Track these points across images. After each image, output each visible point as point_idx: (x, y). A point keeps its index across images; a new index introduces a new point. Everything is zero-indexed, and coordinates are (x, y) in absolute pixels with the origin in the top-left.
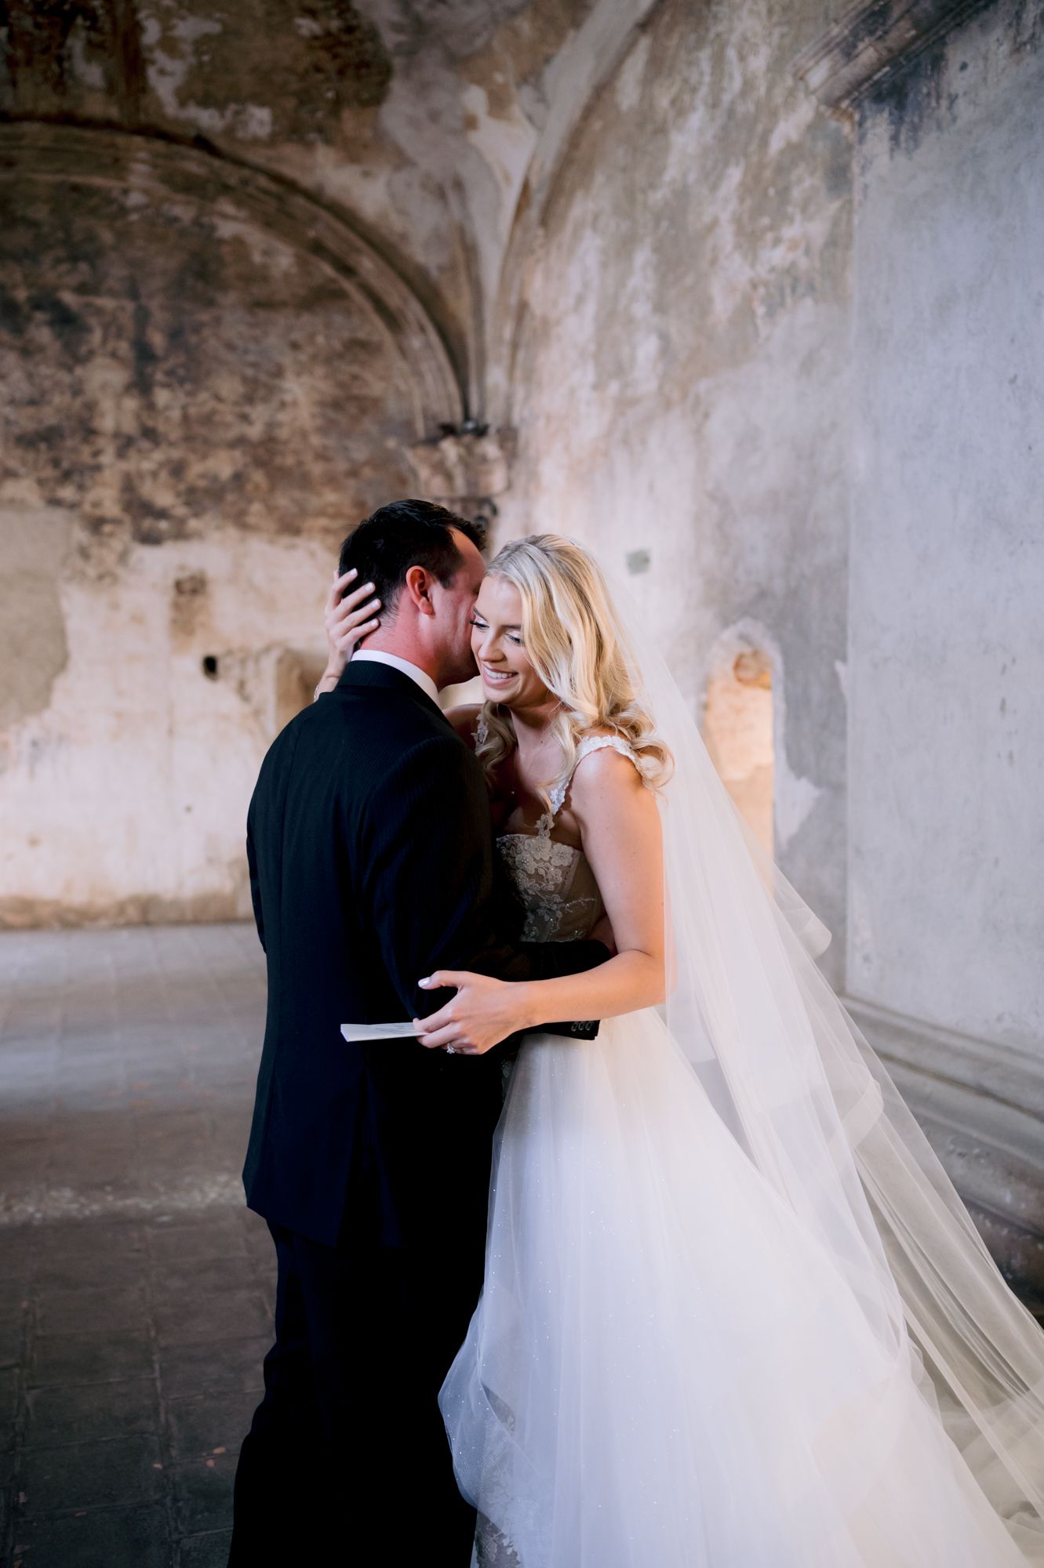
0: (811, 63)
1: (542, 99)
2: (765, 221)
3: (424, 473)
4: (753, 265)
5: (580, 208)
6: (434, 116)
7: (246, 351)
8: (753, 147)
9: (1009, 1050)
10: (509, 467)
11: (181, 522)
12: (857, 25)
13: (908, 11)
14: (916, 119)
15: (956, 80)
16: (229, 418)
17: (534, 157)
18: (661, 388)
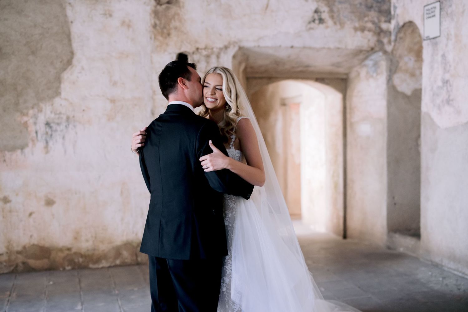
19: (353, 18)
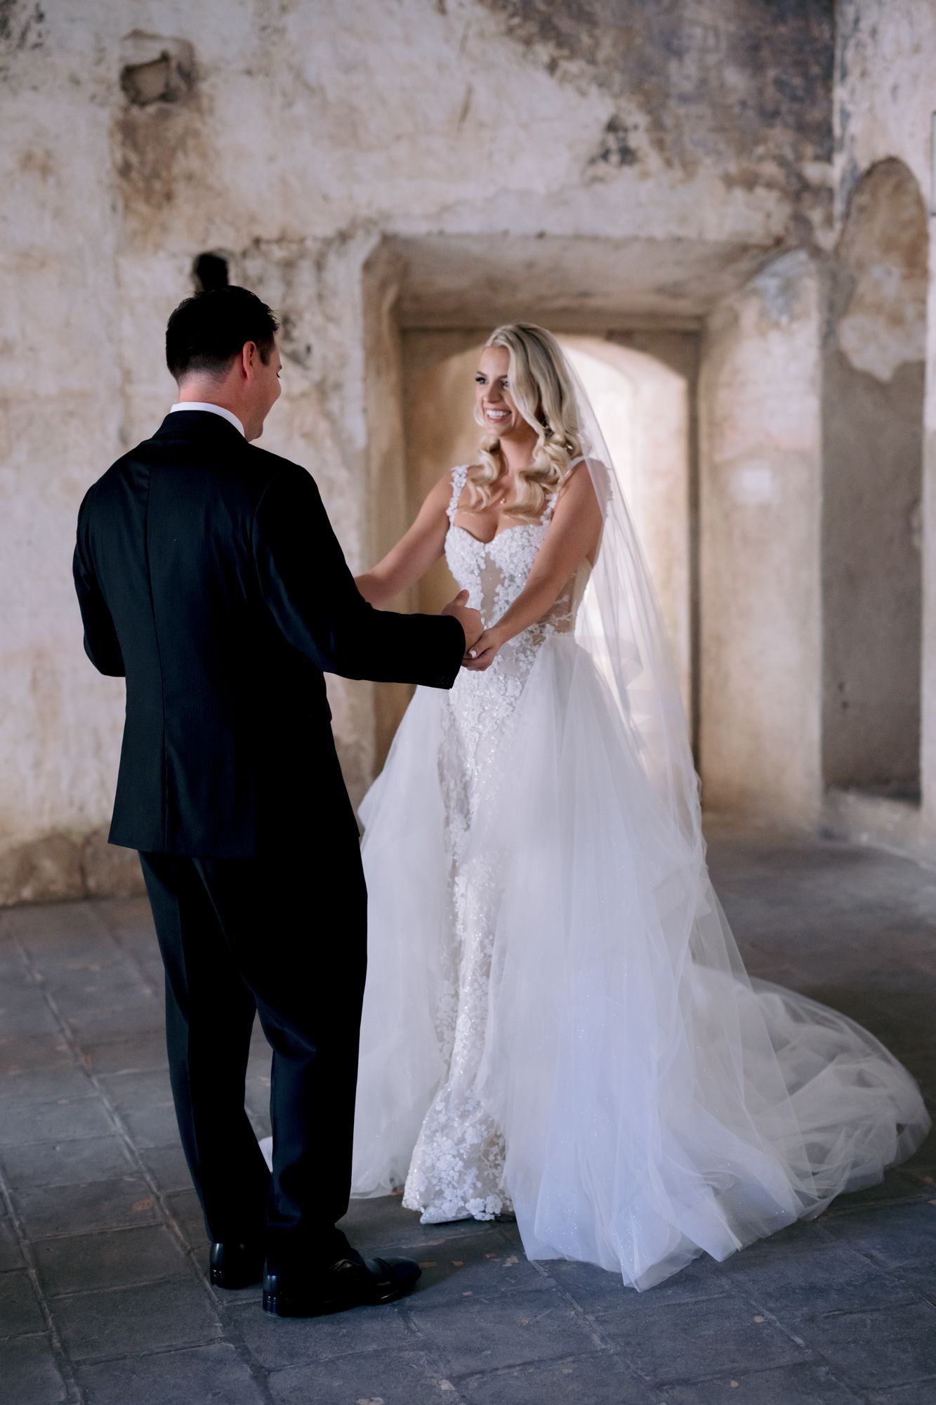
19: (722, 146)
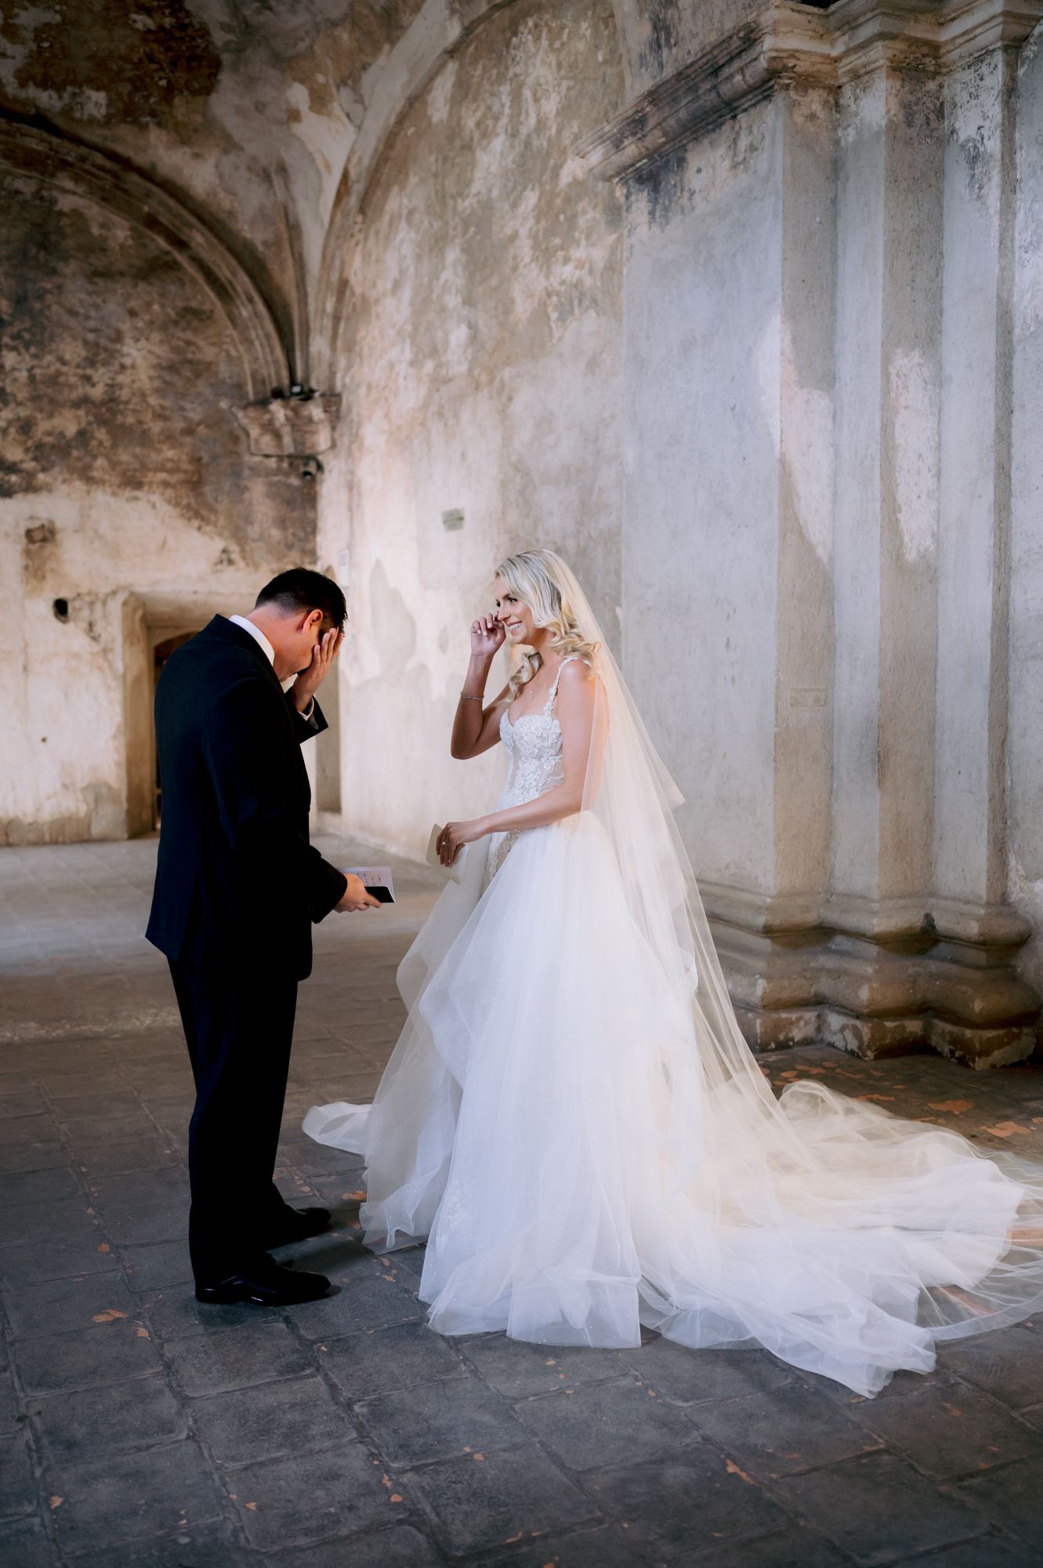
0: (590, 148)
1: (360, 100)
2: (557, 241)
3: (255, 432)
4: (547, 277)
5: (396, 202)
6: (260, 107)
7: (88, 318)
8: (546, 178)
9: (733, 887)
10: (333, 428)
11: (31, 475)
12: (623, 126)
13: (659, 124)
14: (667, 203)
15: (694, 179)
16: (73, 380)
17: (352, 151)
18: (470, 370)
